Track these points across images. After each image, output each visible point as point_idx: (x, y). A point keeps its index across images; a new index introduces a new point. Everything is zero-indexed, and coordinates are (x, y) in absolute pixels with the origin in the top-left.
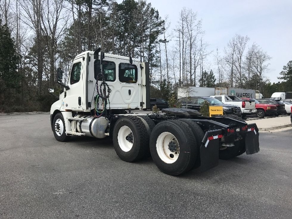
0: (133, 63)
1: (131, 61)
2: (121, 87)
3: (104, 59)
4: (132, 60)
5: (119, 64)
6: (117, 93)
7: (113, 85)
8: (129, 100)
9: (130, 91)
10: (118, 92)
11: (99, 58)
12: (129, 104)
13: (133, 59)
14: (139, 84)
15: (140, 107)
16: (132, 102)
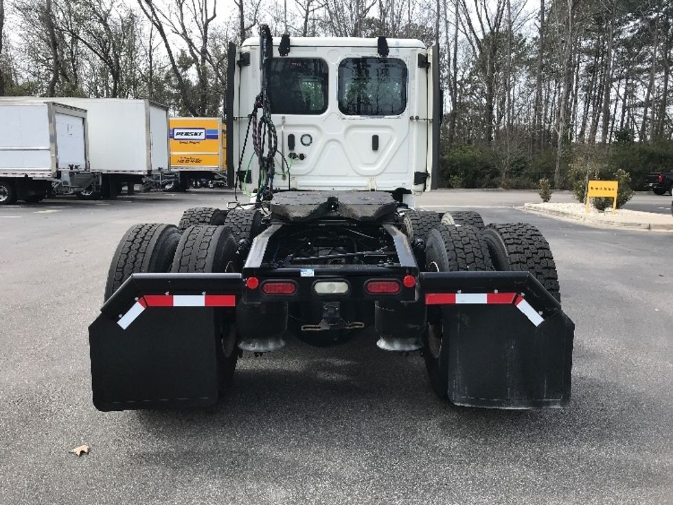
0: (392, 54)
1: (383, 47)
2: (344, 128)
3: (290, 55)
4: (388, 47)
6: (333, 145)
7: (318, 125)
8: (373, 164)
9: (375, 140)
10: (335, 143)
11: (276, 54)
12: (373, 177)
13: (391, 42)
14: (411, 118)
15: (413, 186)
16: (386, 171)
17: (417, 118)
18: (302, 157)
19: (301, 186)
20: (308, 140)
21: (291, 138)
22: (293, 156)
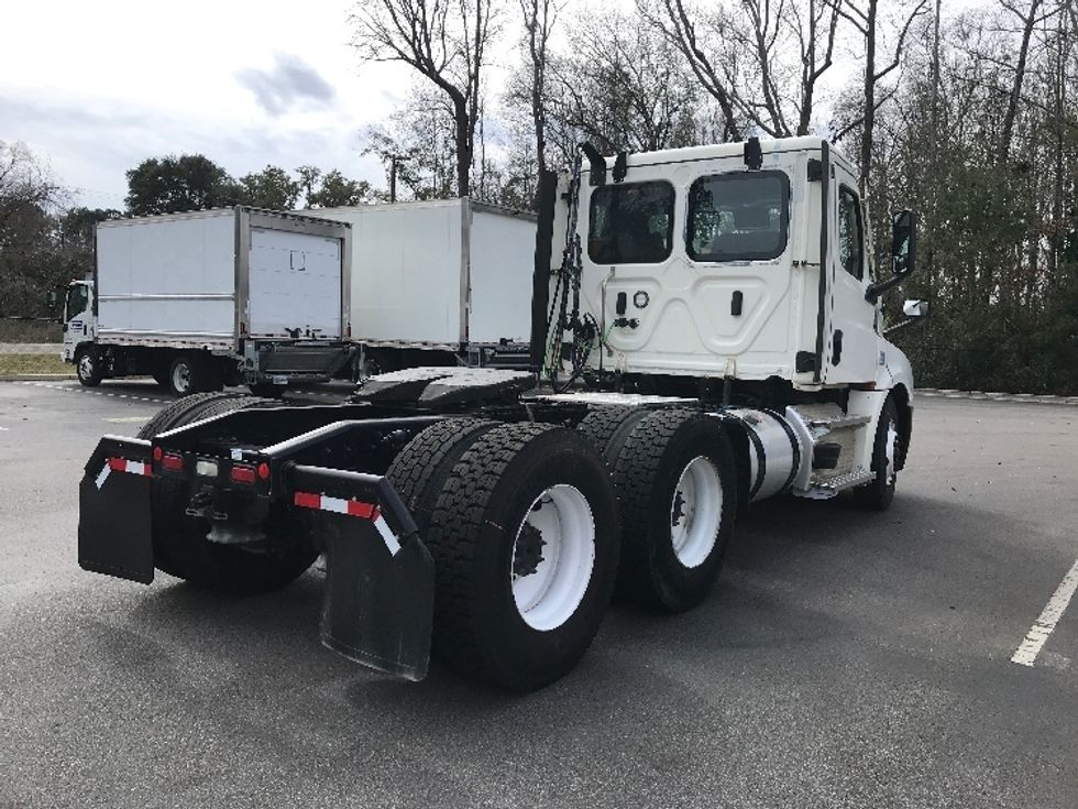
1: (753, 154)
2: (691, 282)
3: (626, 180)
4: (762, 153)
5: (689, 183)
6: (676, 308)
7: (655, 276)
8: (733, 337)
9: (738, 299)
10: (681, 303)
12: (732, 357)
13: (766, 144)
14: (795, 264)
15: (795, 373)
16: (752, 349)
17: (804, 264)
18: (633, 324)
19: (631, 367)
20: (644, 301)
21: (622, 297)
22: (621, 323)
